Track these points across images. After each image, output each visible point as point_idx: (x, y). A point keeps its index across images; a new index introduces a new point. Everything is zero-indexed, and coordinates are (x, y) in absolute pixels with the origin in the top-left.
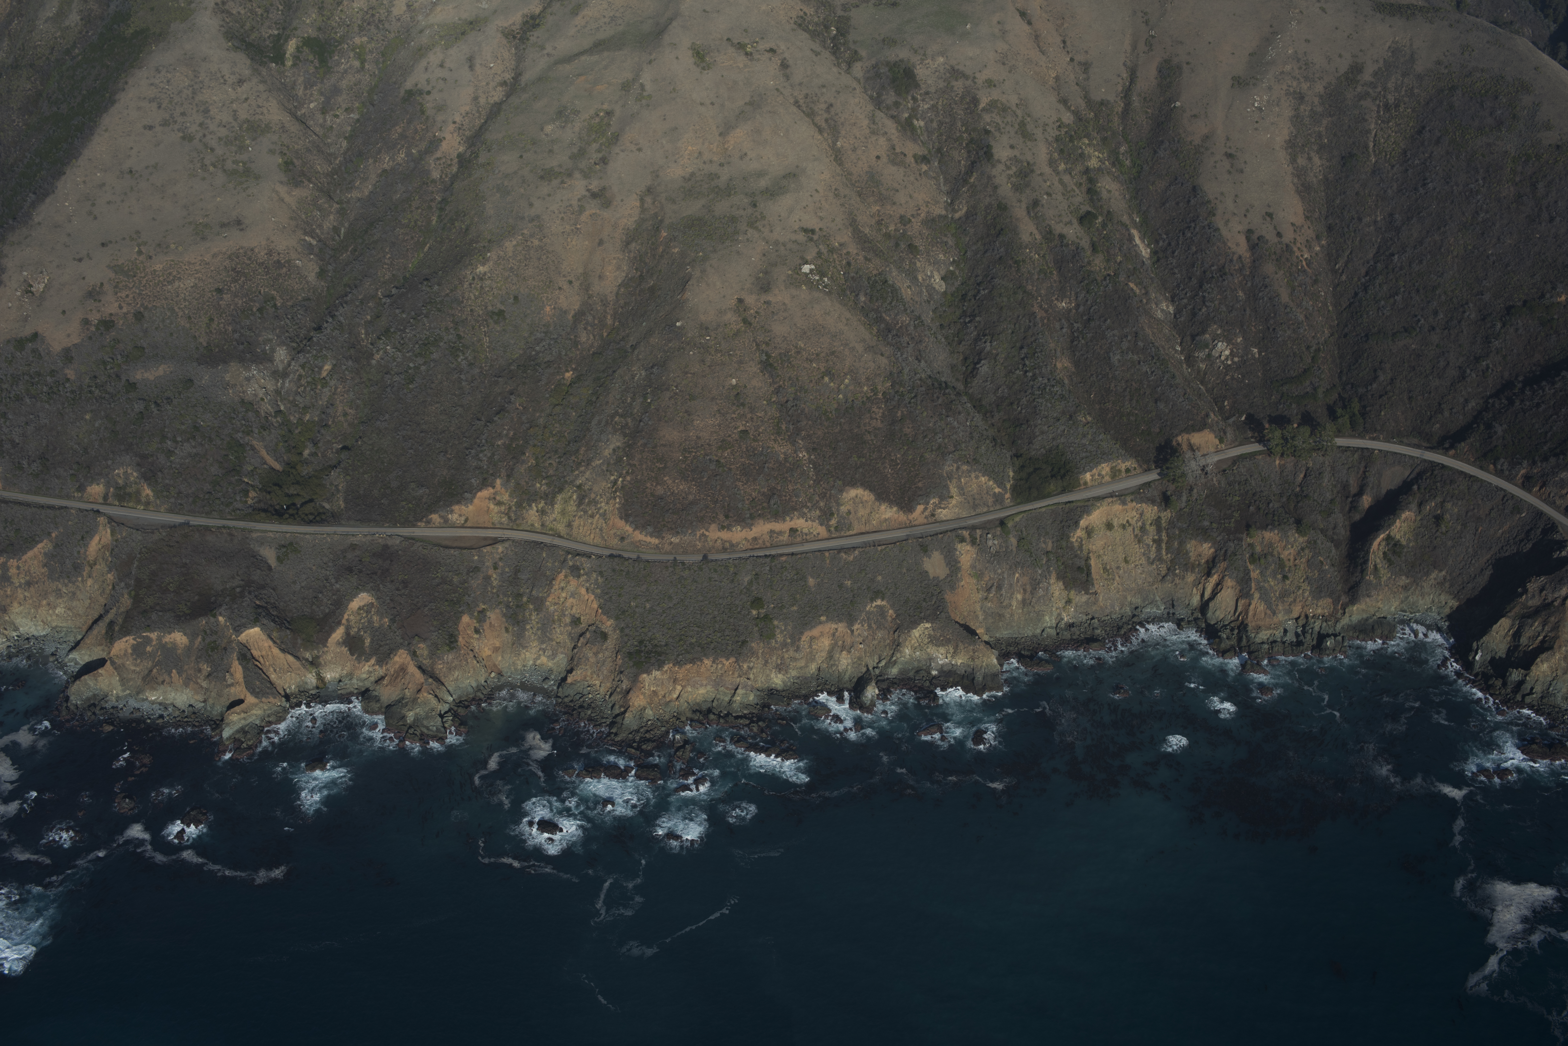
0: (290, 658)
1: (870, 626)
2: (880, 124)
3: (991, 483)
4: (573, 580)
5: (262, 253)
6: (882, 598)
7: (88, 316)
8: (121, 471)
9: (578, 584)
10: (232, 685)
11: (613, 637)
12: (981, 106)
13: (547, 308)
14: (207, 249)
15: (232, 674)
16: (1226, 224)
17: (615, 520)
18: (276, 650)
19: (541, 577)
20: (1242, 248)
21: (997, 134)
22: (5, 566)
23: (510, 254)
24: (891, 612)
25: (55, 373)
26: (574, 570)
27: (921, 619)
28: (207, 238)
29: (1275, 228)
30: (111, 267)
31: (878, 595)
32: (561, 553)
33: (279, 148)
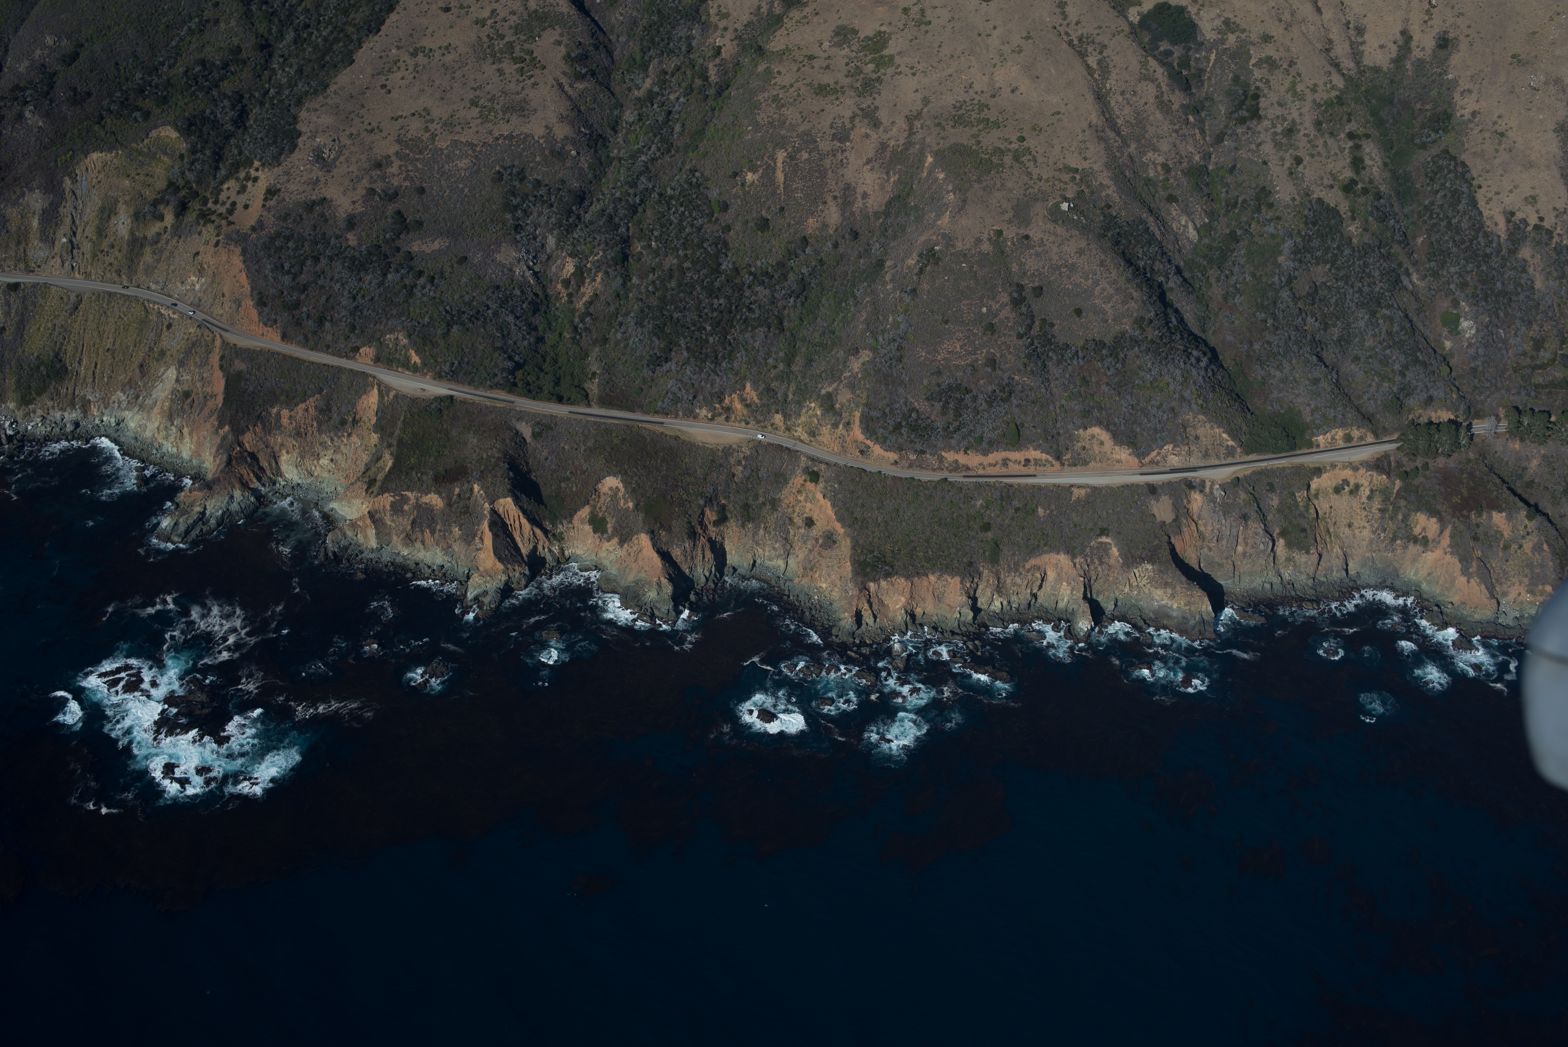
0: (537, 530)
1: (1092, 561)
2: (1151, 70)
3: (1225, 436)
4: (810, 486)
5: (541, 141)
6: (1107, 536)
7: (374, 186)
8: (392, 336)
9: (816, 491)
10: (480, 549)
11: (845, 546)
12: (1253, 61)
13: (811, 220)
14: (490, 133)
15: (481, 539)
16: (1487, 203)
17: (857, 433)
18: (524, 521)
19: (781, 479)
20: (1501, 230)
21: (1266, 91)
22: (278, 415)
23: (779, 165)
24: (1115, 551)
25: (338, 237)
26: (814, 477)
27: (1143, 560)
28: (490, 121)
29: (1537, 212)
30: (399, 141)
31: (1104, 532)
32: (803, 458)
33: (565, 40)
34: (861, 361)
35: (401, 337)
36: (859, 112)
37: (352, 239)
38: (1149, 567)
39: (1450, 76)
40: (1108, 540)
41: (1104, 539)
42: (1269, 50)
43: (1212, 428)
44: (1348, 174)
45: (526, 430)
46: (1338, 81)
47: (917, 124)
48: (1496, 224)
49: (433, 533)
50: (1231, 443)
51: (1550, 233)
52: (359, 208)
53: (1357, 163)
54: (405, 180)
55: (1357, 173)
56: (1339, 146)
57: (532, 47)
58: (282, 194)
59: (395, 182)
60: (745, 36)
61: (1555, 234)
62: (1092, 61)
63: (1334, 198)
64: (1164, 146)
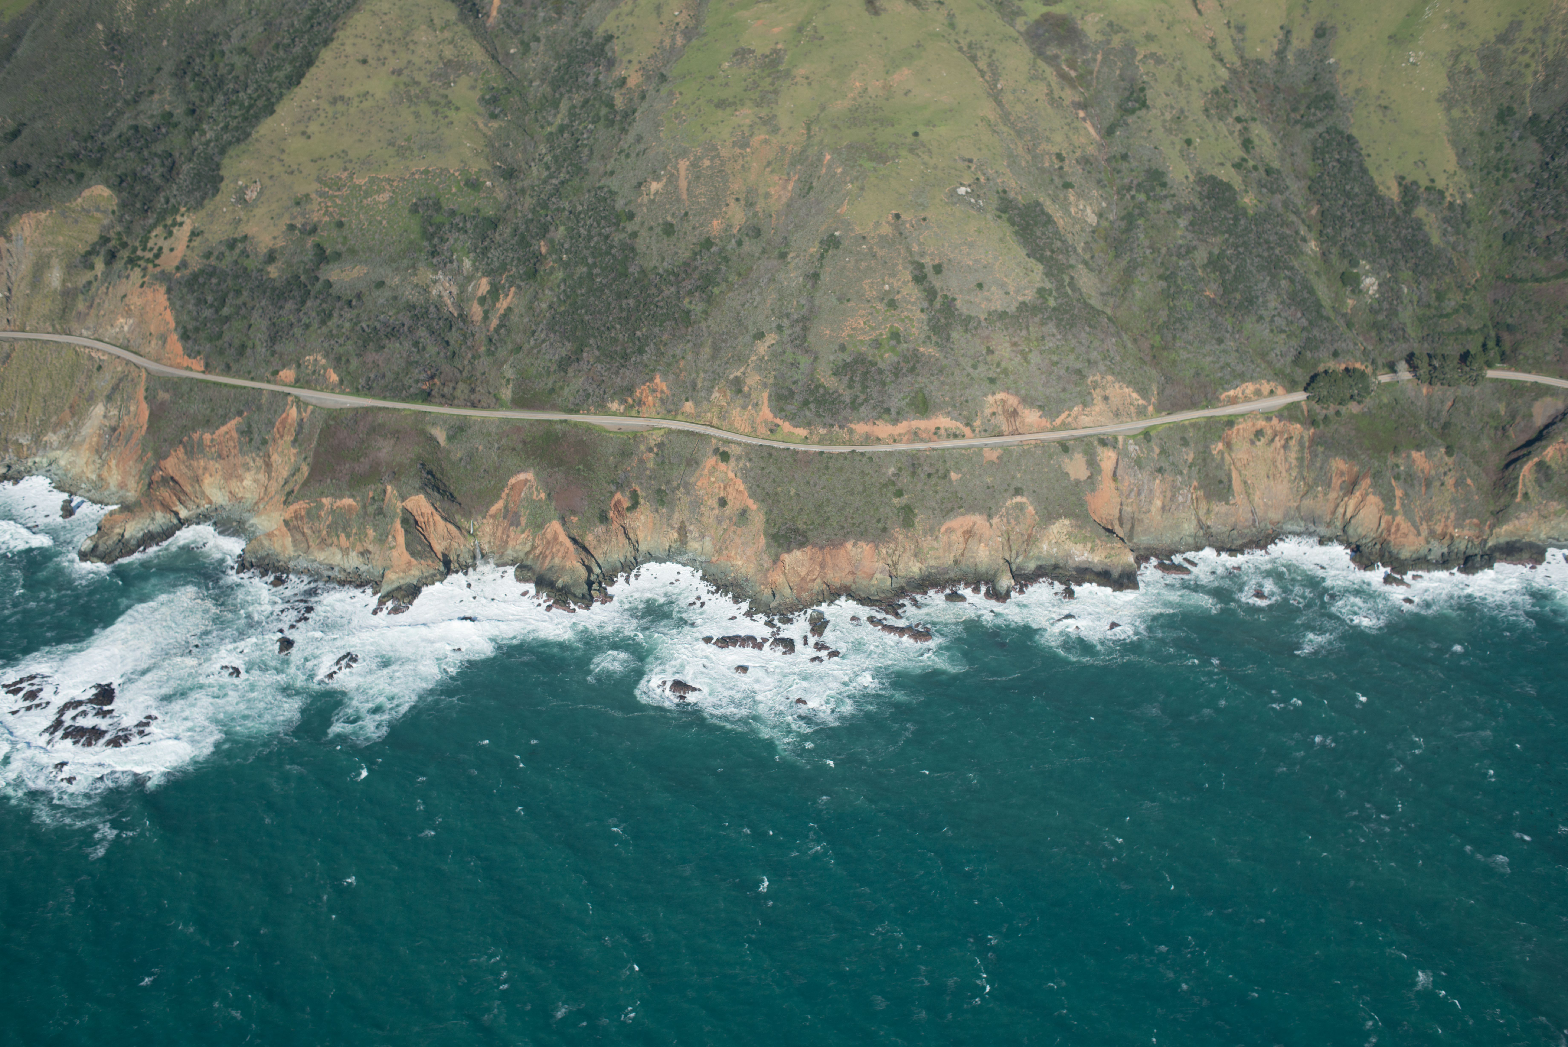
0: (451, 527)
1: (1009, 523)
2: (1040, 71)
3: (1135, 395)
4: (722, 466)
5: (457, 174)
6: (1022, 495)
7: (294, 222)
8: (311, 358)
9: (727, 470)
10: (394, 547)
11: (758, 519)
12: (1139, 57)
13: (715, 222)
14: (407, 168)
15: (394, 537)
16: (1377, 169)
17: (766, 413)
18: (437, 518)
19: (692, 462)
20: (1393, 192)
21: (1152, 83)
22: (201, 438)
23: (683, 173)
24: (1031, 509)
25: (260, 271)
26: (725, 457)
27: (1059, 516)
28: (407, 158)
29: (1428, 174)
30: (319, 180)
31: (1018, 491)
32: (714, 441)
33: (480, 84)
34: (767, 344)
35: (319, 358)
36: (758, 120)
37: (273, 271)
38: (1067, 522)
39: (1332, 61)
40: (1024, 500)
41: (1019, 499)
42: (1153, 48)
43: (1121, 388)
44: (1239, 153)
45: (440, 435)
46: (1223, 73)
47: (815, 128)
48: (1389, 188)
49: (348, 536)
50: (1141, 402)
51: (1441, 193)
52: (281, 243)
53: (1247, 144)
54: (325, 214)
55: (1247, 151)
56: (1229, 131)
57: (448, 92)
58: (206, 235)
59: (315, 217)
60: (650, 68)
61: (1447, 194)
62: (982, 64)
63: (1226, 174)
64: (1058, 137)
